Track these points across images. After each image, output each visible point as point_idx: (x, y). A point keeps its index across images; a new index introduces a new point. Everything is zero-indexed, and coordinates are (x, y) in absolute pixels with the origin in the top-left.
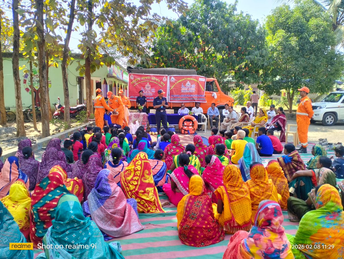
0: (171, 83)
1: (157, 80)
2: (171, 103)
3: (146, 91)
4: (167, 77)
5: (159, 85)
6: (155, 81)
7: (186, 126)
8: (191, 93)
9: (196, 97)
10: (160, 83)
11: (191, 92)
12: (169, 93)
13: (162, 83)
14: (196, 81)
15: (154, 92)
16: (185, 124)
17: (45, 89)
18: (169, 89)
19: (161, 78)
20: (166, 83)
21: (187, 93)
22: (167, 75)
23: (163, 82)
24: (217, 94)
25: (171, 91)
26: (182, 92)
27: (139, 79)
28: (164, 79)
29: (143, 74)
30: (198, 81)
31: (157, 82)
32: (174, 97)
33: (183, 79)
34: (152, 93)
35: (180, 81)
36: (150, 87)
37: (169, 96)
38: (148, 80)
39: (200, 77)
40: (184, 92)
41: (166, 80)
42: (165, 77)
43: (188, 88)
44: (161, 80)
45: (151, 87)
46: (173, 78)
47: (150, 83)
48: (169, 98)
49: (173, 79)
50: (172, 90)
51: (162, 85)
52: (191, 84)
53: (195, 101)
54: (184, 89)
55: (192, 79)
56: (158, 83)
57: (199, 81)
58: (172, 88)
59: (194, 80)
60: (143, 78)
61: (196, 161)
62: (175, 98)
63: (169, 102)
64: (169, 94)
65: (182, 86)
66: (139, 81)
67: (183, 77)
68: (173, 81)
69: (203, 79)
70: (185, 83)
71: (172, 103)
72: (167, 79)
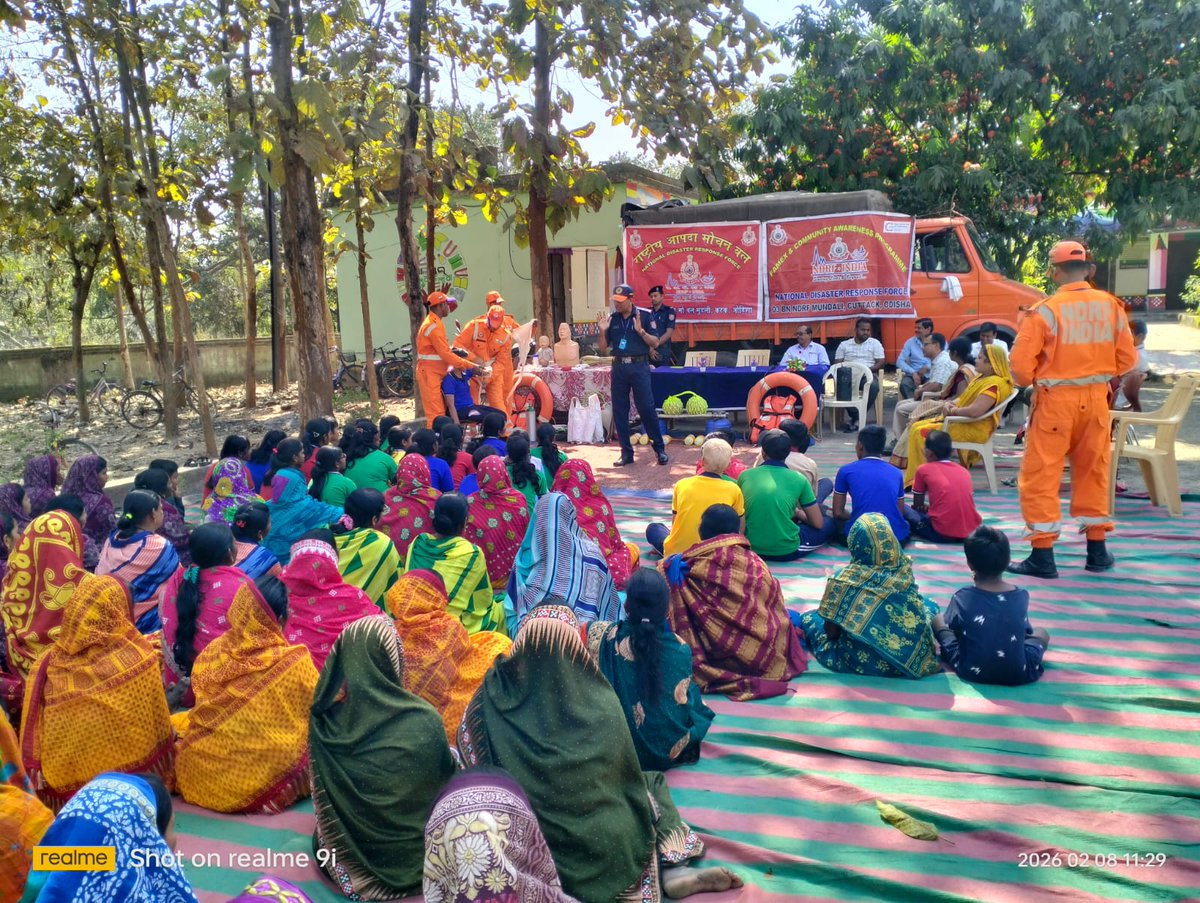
0: (774, 252)
1: (721, 241)
2: (773, 324)
3: (685, 287)
4: (756, 229)
5: (730, 260)
6: (714, 247)
7: (767, 414)
8: (851, 285)
9: (871, 298)
10: (731, 253)
11: (851, 278)
12: (766, 288)
13: (739, 252)
14: (870, 233)
15: (712, 288)
16: (768, 406)
17: (311, 299)
18: (765, 271)
19: (734, 235)
20: (753, 250)
21: (835, 285)
22: (757, 222)
23: (743, 247)
24: (960, 280)
25: (773, 281)
26: (815, 279)
27: (659, 244)
28: (748, 239)
29: (673, 225)
30: (878, 235)
31: (723, 250)
32: (786, 303)
33: (818, 233)
34: (706, 291)
35: (805, 240)
36: (697, 272)
37: (767, 299)
38: (690, 244)
39: (890, 219)
40: (822, 280)
41: (753, 238)
42: (749, 228)
43: (839, 265)
44: (737, 242)
45: (701, 269)
46: (778, 230)
47: (697, 257)
48: (767, 306)
49: (778, 236)
50: (775, 274)
51: (740, 261)
52: (851, 250)
53: (867, 312)
54: (821, 271)
55: (852, 228)
56: (725, 253)
57: (886, 236)
58: (775, 269)
59: (862, 230)
60: (672, 240)
61: (361, 552)
62: (785, 307)
63: (767, 320)
64: (767, 292)
65: (817, 257)
66: (658, 251)
67: (818, 225)
68: (778, 241)
69: (900, 226)
70: (825, 244)
71: (780, 324)
72: (757, 236)
